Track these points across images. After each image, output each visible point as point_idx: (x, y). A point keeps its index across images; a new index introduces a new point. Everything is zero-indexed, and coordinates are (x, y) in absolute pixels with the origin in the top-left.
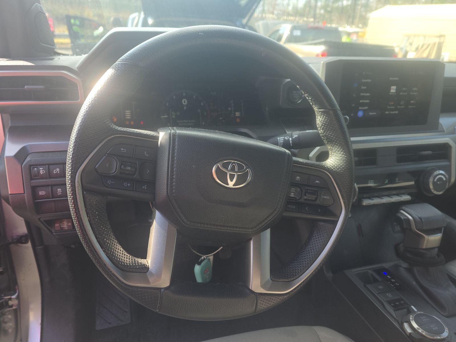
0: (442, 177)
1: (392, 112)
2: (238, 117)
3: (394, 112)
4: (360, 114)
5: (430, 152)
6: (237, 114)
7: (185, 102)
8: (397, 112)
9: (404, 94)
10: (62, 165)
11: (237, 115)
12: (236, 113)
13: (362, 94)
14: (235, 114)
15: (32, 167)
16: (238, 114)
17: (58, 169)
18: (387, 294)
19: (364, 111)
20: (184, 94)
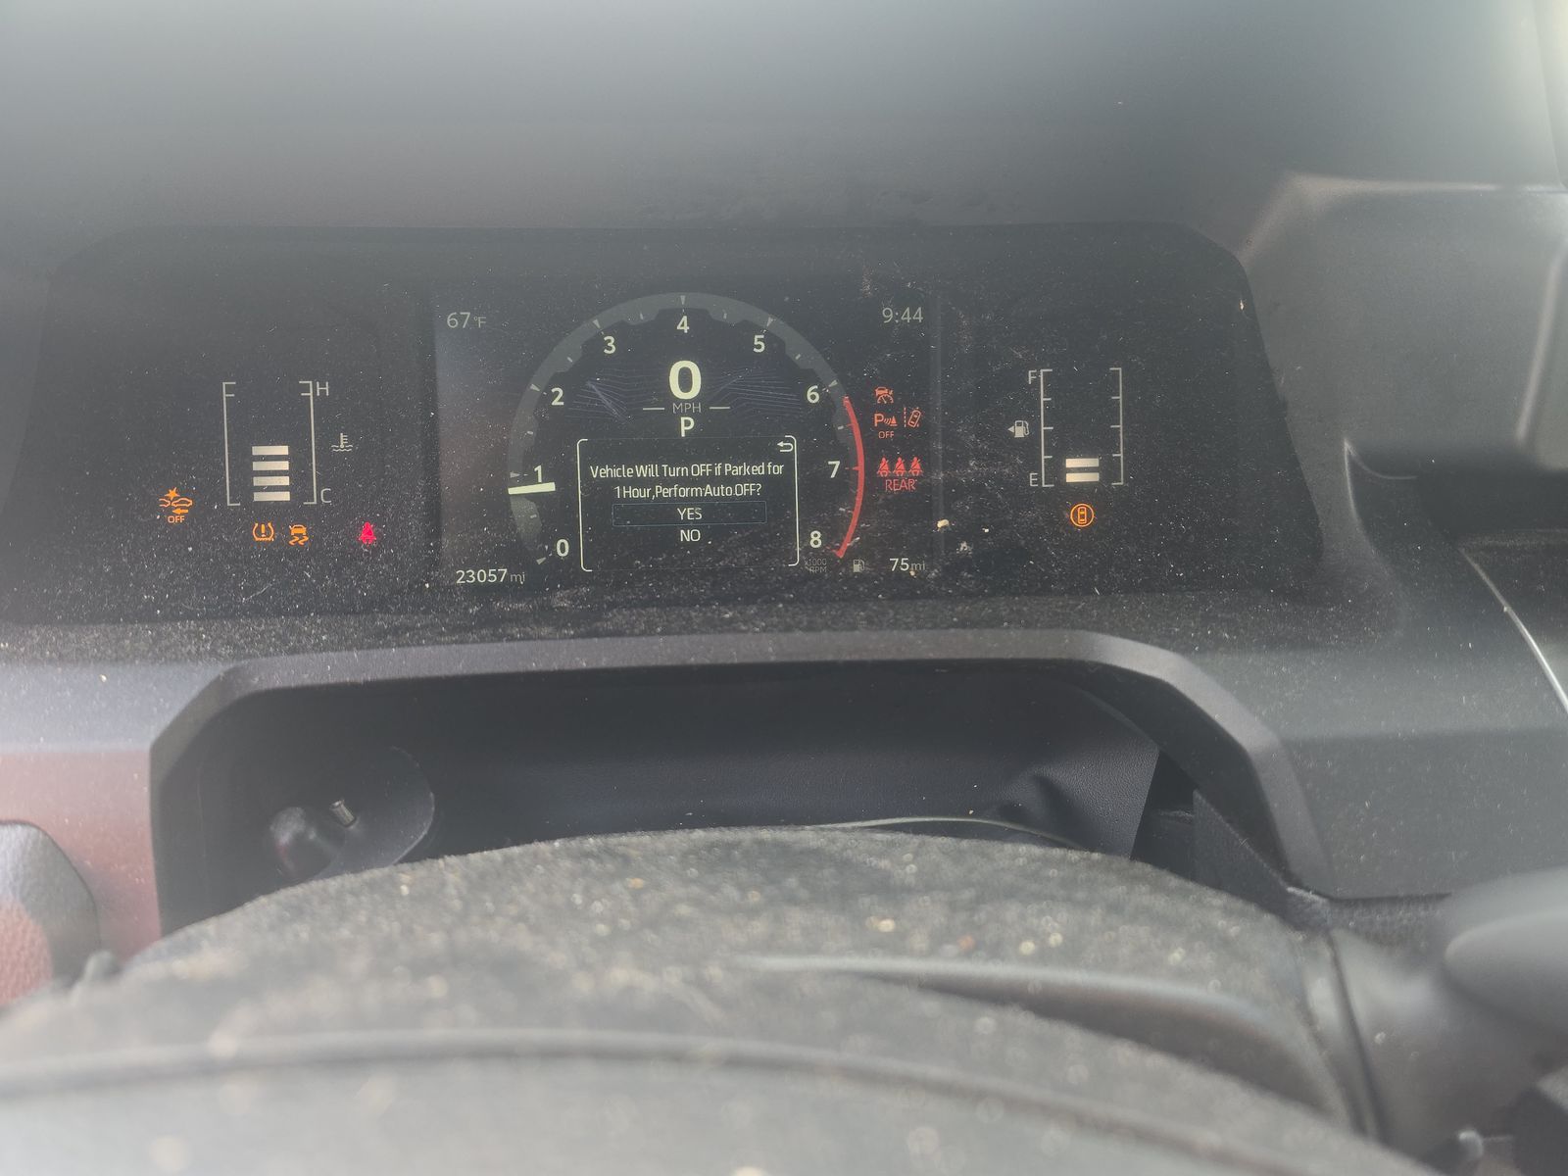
2: (1080, 492)
6: (1071, 470)
7: (685, 380)
11: (1071, 478)
12: (1070, 463)
14: (1057, 470)
16: (1080, 470)
20: (683, 325)
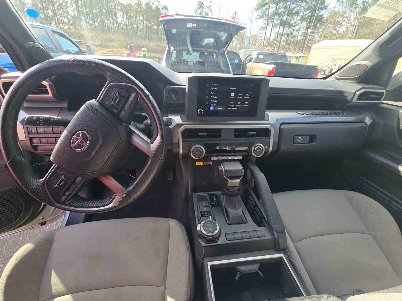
0: (260, 147)
1: (232, 108)
3: (234, 108)
4: (212, 108)
5: (255, 133)
8: (236, 108)
9: (240, 97)
10: (43, 128)
13: (212, 97)
15: (29, 128)
17: (41, 130)
18: (204, 208)
19: (214, 107)
